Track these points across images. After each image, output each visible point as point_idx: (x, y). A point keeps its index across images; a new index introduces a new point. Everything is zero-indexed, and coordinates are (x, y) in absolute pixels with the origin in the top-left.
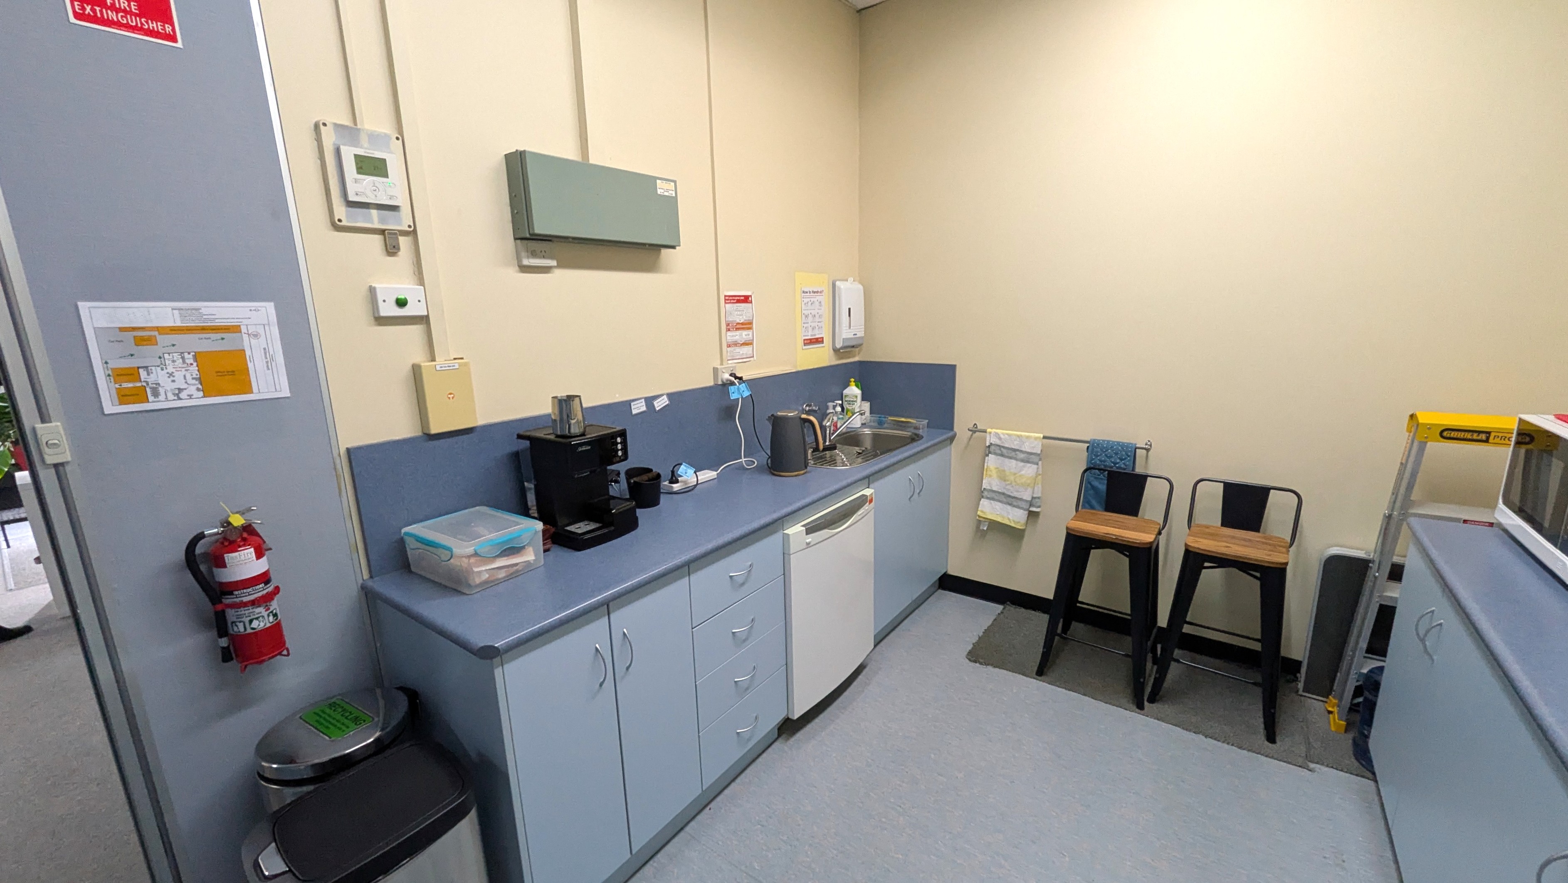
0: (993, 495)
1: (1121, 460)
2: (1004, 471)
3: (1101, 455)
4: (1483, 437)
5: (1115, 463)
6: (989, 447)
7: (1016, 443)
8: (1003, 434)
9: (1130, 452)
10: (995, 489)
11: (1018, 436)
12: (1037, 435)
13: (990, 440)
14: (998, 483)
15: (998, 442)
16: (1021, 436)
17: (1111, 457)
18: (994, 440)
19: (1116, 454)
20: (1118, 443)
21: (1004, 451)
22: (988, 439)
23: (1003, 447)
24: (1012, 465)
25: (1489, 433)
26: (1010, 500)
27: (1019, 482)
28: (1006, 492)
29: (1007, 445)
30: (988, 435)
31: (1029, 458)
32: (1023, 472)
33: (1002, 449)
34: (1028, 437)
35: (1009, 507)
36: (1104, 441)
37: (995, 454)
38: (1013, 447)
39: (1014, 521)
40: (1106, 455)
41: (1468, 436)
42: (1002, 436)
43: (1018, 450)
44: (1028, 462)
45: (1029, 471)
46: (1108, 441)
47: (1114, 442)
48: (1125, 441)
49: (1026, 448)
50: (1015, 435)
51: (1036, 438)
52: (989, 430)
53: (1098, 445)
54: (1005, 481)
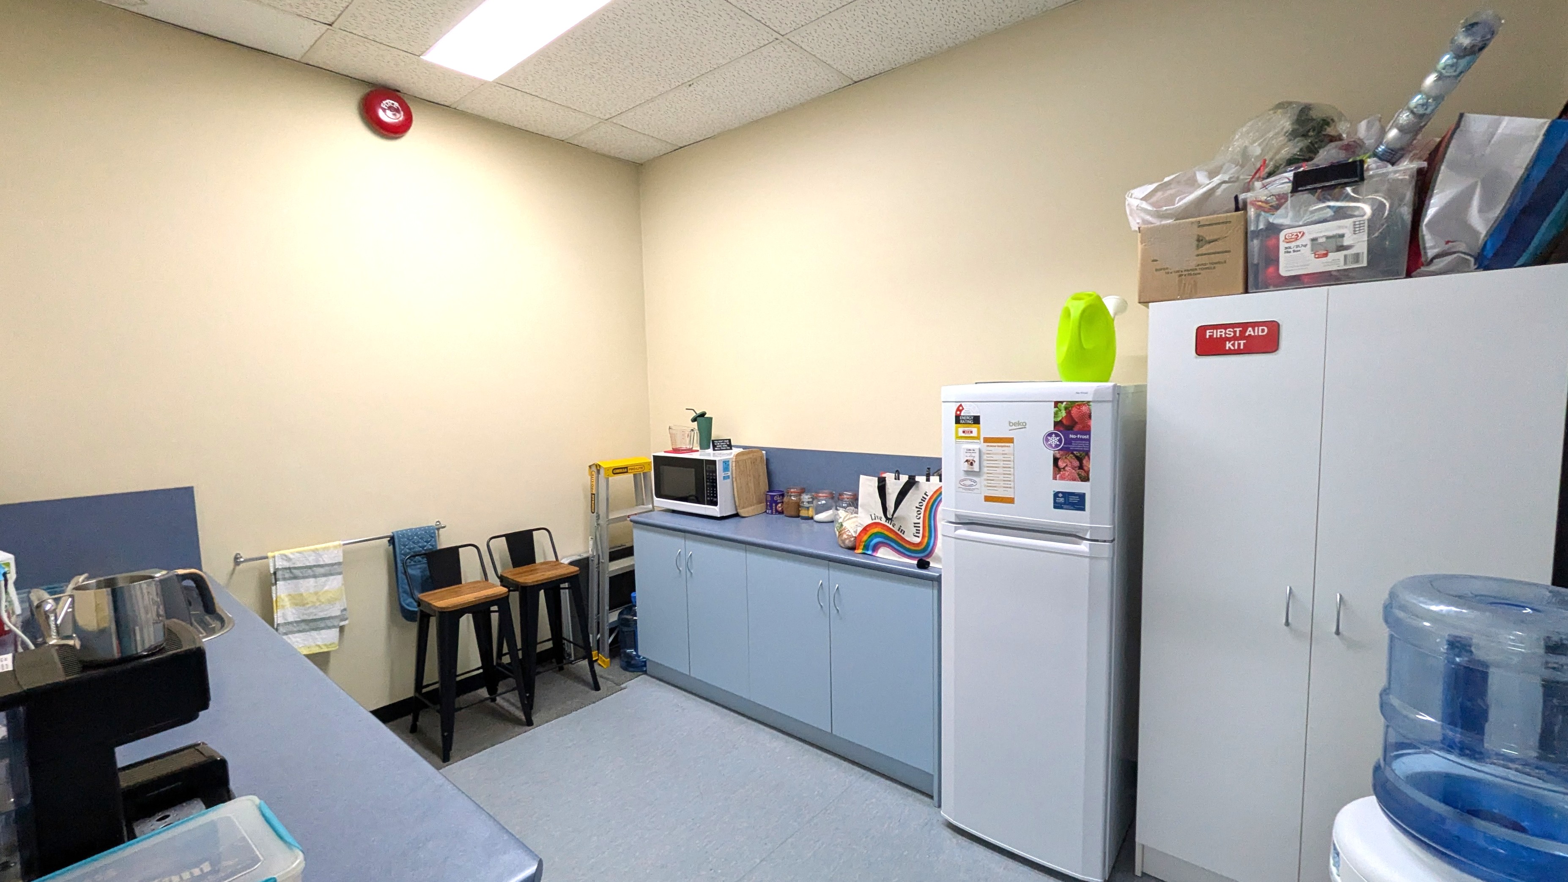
0: (291, 628)
1: (427, 542)
2: (301, 595)
3: (409, 543)
4: (626, 470)
5: (423, 547)
6: (275, 573)
7: (311, 559)
8: (292, 553)
9: (431, 533)
10: (291, 619)
11: (313, 551)
12: (337, 543)
13: (275, 565)
14: (294, 611)
15: (287, 564)
16: (317, 549)
17: (419, 542)
18: (280, 564)
19: (421, 538)
20: (420, 528)
21: (296, 572)
22: (271, 565)
23: (295, 568)
24: (308, 585)
25: (627, 468)
26: (312, 625)
27: (323, 600)
28: (306, 617)
29: (299, 565)
30: (271, 561)
31: (331, 570)
32: (326, 588)
33: (293, 571)
34: (324, 549)
35: (314, 633)
36: (406, 530)
37: (284, 579)
38: (308, 564)
39: (325, 645)
40: (414, 543)
41: (621, 471)
42: (291, 556)
43: (315, 566)
44: (332, 575)
45: (335, 583)
46: (411, 529)
47: (416, 529)
48: (425, 525)
49: (327, 559)
50: (309, 551)
51: (335, 547)
52: (270, 554)
53: (403, 535)
54: (304, 605)
